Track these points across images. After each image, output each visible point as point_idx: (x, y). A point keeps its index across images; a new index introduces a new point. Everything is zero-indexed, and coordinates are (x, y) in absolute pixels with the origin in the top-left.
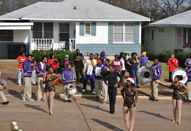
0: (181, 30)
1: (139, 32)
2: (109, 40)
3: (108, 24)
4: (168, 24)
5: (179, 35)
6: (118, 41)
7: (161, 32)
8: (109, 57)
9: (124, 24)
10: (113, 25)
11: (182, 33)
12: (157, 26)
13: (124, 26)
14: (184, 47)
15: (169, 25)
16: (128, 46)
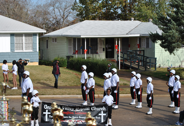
0: (71, 39)
1: (36, 41)
2: (11, 49)
3: (10, 35)
4: (61, 34)
5: (70, 44)
6: (19, 50)
7: (54, 41)
9: (24, 35)
10: (14, 36)
11: (72, 42)
12: (51, 36)
13: (24, 37)
14: (74, 54)
15: (61, 36)
16: (28, 54)
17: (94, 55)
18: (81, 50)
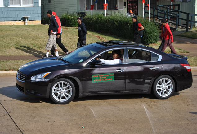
2: (4, 3)
6: (14, 4)
8: (5, 22)
14: (87, 9)
16: (27, 9)
17: (113, 11)
18: (96, 4)
